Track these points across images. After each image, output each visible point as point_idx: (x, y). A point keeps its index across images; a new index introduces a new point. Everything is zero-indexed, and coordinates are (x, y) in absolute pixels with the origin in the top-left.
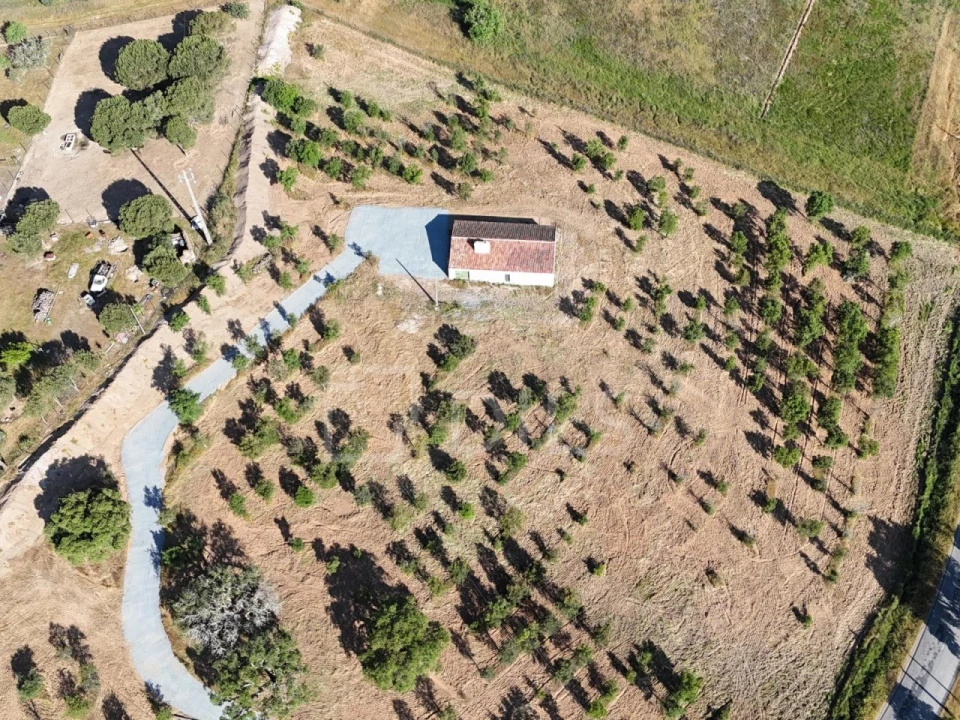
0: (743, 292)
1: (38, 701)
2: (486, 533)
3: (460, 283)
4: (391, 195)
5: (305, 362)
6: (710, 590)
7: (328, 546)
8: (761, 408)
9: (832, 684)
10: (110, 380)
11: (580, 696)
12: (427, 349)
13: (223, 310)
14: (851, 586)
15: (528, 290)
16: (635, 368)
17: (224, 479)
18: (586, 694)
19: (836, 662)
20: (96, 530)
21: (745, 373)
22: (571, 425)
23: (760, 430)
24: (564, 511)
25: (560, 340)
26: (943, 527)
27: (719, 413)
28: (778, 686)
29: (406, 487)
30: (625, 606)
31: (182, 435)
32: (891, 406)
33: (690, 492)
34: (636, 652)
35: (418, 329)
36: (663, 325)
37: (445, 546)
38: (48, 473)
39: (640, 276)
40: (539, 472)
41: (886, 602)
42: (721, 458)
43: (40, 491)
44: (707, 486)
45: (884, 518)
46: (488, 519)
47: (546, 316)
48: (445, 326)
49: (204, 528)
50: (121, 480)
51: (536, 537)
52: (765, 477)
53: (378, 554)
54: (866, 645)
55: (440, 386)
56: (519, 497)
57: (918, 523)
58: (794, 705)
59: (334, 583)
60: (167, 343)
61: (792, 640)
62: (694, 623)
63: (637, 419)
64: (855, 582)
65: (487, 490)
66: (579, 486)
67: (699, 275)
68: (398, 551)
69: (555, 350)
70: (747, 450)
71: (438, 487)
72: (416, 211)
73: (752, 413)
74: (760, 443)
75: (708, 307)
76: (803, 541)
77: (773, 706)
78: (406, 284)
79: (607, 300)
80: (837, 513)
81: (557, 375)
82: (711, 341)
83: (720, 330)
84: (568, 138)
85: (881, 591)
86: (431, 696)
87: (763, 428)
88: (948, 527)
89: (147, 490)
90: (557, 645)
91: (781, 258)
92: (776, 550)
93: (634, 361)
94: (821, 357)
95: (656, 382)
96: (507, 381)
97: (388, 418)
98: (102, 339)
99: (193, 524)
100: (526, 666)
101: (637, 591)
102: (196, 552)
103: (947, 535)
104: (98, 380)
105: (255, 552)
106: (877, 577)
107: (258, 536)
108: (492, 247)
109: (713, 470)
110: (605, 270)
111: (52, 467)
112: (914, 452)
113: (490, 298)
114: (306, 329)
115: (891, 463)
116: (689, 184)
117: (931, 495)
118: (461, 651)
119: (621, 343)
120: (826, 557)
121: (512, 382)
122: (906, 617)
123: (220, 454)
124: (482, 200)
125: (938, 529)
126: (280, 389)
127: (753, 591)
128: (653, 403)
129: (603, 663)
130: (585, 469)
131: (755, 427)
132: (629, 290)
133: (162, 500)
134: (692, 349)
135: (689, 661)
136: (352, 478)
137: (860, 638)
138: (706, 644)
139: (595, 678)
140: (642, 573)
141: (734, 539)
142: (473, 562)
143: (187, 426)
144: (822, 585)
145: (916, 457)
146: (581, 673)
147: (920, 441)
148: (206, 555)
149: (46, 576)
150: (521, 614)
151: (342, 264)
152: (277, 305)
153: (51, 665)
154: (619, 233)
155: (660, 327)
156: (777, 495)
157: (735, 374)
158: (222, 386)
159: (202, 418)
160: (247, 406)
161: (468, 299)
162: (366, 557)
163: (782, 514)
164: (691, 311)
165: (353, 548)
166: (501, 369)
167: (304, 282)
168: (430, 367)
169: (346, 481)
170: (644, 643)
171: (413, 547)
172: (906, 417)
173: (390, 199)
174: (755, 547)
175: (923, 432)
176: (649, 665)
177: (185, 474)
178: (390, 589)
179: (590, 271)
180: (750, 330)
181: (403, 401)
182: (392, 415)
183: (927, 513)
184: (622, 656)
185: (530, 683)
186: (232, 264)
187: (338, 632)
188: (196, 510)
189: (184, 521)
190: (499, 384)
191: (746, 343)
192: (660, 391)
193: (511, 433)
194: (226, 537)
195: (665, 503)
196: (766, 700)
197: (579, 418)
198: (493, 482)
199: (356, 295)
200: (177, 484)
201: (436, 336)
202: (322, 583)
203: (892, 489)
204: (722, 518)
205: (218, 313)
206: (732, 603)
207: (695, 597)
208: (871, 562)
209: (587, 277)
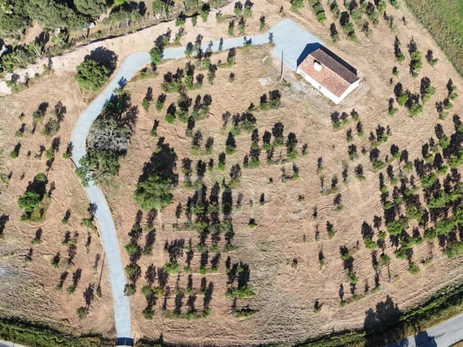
0: (426, 166)
1: (39, 123)
2: (224, 181)
3: (299, 77)
4: (306, 22)
5: (213, 68)
6: (289, 267)
7: (165, 143)
8: (382, 218)
9: (304, 339)
10: (141, 29)
11: (204, 262)
12: (262, 95)
13: (200, 28)
14: (350, 314)
15: (325, 98)
16: (341, 162)
17: (151, 93)
18: (207, 263)
19: (314, 334)
20: (88, 78)
21: (390, 199)
22: (292, 166)
23: (372, 226)
24: (259, 196)
25: (319, 129)
26: (416, 326)
27: (360, 206)
28: (283, 322)
29: (210, 143)
30: (251, 246)
31: (150, 67)
32: (449, 263)
33: (317, 227)
34: (239, 265)
35: (265, 85)
36: (371, 153)
37: (205, 174)
38: (96, 49)
39: (381, 126)
40: (263, 174)
41: (358, 331)
42: (343, 224)
43: (90, 54)
44: (326, 229)
45: (395, 302)
46: (229, 176)
47: (323, 114)
48: (277, 91)
49: (130, 105)
50: (117, 69)
51: (241, 196)
52: (356, 245)
53: (179, 159)
54: (332, 338)
55: (254, 113)
56: (247, 177)
57: (408, 316)
58: (282, 333)
59: (155, 157)
60: (171, 28)
61: (304, 311)
62: (271, 273)
63: (322, 183)
64: (355, 313)
65: (238, 166)
66: (274, 191)
67: (411, 144)
68: (187, 163)
69: (313, 131)
70: (358, 229)
71: (221, 151)
72: (310, 35)
73: (376, 217)
74: (367, 231)
75: (401, 160)
76: (347, 281)
77: (273, 326)
78: (277, 63)
79: (356, 126)
80: (374, 283)
81: (304, 142)
82: (387, 175)
83: (396, 174)
84: (411, 44)
85: (362, 326)
86: (153, 219)
87: (374, 226)
88: (419, 327)
89: (122, 78)
90: (213, 238)
91: (456, 162)
92: (331, 275)
93: (343, 159)
94: (436, 219)
95: (345, 174)
96: (282, 130)
97: (225, 112)
98: (151, 12)
99: (128, 101)
100: (194, 236)
101: (260, 245)
102: (120, 111)
103: (415, 330)
104: (138, 26)
105: (139, 126)
106: (366, 320)
107: (145, 121)
108: (323, 69)
109: (335, 226)
110: (367, 113)
111: (99, 48)
112: (439, 289)
113: (306, 92)
114: (224, 56)
115: (422, 284)
116: (450, 101)
117: (427, 310)
118: (176, 213)
119: (344, 148)
120: (351, 295)
121: (284, 132)
122: (361, 343)
123: (156, 82)
124: (342, 47)
125: (414, 325)
126: (196, 73)
127: (306, 281)
128: (335, 182)
129: (224, 258)
130: (282, 186)
131: (371, 223)
132: (370, 128)
133: (124, 85)
134: (374, 172)
135: (256, 285)
136: (194, 125)
137: (334, 334)
138: (268, 284)
139: (215, 261)
140: (268, 240)
141: (318, 257)
142: (210, 188)
143: (153, 65)
144: (338, 303)
145: (438, 292)
146: (212, 255)
147: (447, 287)
148: (123, 114)
149: (70, 84)
150: (209, 218)
151: (259, 39)
152: (221, 40)
153: (50, 115)
154: (391, 101)
155: (368, 154)
156: (354, 256)
157: (384, 196)
158: (177, 58)
159: (161, 65)
160: (180, 72)
161: (297, 86)
162: (174, 156)
163: (348, 264)
164: (390, 156)
165: (173, 150)
166: (284, 124)
167: (239, 36)
168: (257, 103)
169: (191, 124)
170: (245, 264)
171: (193, 166)
172: (451, 273)
173: (304, 24)
174: (324, 267)
175: (453, 285)
176: (240, 273)
177: (139, 82)
178: (172, 173)
179: (360, 109)
180: (412, 183)
181: (236, 109)
182: (227, 112)
183: (417, 315)
184: (233, 262)
185: (190, 243)
186: (218, 12)
187: (142, 173)
188: (132, 97)
189: (126, 97)
190: (278, 129)
191: (404, 188)
192: (343, 179)
193: (265, 151)
194: (134, 113)
195: (302, 222)
196: (273, 322)
197: (298, 166)
198: (242, 164)
199: (254, 55)
200: (134, 83)
201: (270, 93)
202: (151, 153)
203: (412, 294)
204: (321, 246)
205: (198, 29)
206: (294, 279)
207: (281, 265)
208: (369, 313)
209: (356, 111)
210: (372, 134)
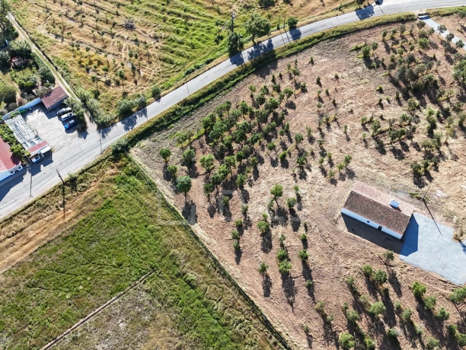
9: (314, 47)
137: (296, 54)
209: (333, 186)
210: (310, 170)
